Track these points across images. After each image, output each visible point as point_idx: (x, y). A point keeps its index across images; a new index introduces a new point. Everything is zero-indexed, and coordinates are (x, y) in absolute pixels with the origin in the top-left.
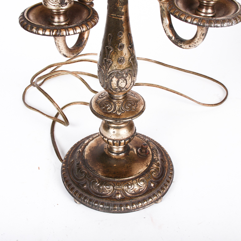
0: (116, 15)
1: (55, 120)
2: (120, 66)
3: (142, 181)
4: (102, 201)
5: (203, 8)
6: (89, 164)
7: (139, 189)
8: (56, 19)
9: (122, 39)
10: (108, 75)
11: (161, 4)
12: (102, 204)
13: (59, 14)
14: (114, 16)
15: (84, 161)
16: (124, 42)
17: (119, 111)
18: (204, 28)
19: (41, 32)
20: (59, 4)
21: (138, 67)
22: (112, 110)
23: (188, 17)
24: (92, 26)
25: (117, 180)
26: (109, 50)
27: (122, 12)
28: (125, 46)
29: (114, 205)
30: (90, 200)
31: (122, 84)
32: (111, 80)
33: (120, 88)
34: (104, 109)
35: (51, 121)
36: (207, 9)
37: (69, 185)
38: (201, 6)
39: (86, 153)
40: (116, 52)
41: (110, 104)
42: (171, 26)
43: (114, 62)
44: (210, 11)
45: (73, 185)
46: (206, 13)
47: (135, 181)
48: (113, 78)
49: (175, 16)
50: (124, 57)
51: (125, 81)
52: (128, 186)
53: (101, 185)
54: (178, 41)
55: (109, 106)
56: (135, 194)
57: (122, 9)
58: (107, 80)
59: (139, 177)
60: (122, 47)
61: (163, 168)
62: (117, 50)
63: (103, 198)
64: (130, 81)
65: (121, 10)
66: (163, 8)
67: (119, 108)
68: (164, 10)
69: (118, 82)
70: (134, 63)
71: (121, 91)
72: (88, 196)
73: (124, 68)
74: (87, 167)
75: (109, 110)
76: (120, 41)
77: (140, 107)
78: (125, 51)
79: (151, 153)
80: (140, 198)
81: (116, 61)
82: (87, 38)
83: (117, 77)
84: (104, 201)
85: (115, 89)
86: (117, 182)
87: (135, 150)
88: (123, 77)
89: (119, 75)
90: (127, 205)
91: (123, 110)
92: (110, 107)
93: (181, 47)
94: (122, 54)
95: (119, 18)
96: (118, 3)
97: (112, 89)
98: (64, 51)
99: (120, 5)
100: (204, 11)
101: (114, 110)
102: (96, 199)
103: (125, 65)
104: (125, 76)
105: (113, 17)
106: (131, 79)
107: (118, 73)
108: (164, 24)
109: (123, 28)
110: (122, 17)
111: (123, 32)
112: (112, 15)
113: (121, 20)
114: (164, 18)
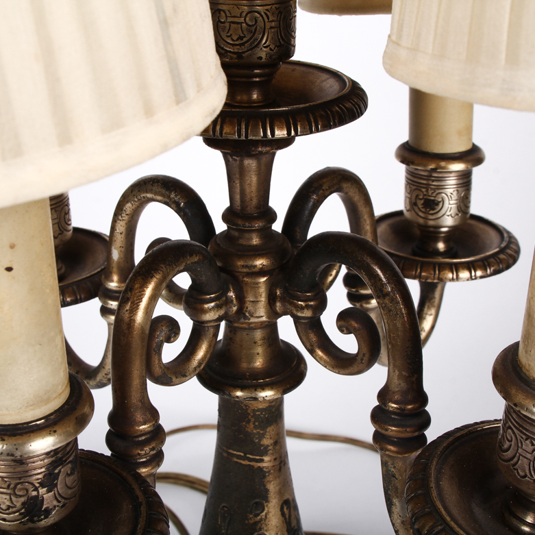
0: (242, 454)
9: (261, 519)
11: (386, 458)
14: (239, 457)
20: (20, 514)
27: (262, 445)
57: (262, 436)
65: (260, 440)
66: (393, 469)
68: (394, 476)
76: (256, 526)
95: (253, 464)
96: (249, 422)
99: (255, 427)
105: (235, 460)
108: (395, 516)
109: (267, 491)
110: (262, 461)
111: (267, 501)
112: (231, 451)
113: (260, 469)
114: (395, 501)
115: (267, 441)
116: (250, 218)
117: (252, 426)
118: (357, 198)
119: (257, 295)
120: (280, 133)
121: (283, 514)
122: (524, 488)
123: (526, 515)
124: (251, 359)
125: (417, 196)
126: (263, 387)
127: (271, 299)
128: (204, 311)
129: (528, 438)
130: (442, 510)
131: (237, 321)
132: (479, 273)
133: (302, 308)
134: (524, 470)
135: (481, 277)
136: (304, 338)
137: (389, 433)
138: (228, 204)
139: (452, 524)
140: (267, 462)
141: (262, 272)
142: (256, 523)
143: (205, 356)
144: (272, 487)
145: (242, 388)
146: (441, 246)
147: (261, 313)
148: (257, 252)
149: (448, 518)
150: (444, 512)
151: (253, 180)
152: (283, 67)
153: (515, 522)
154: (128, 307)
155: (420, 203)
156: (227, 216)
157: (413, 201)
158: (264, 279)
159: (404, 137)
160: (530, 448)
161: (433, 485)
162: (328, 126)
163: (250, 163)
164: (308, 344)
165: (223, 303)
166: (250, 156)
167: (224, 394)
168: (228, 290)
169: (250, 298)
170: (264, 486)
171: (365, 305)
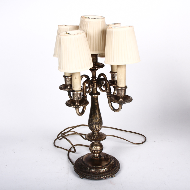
1: (69, 151)
2: (96, 121)
3: (106, 167)
4: (91, 175)
5: (120, 99)
6: (85, 162)
7: (105, 170)
8: (76, 103)
10: (92, 124)
12: (91, 176)
13: (77, 102)
14: (94, 104)
15: (83, 162)
16: (97, 112)
17: (96, 138)
18: (121, 105)
19: (73, 107)
20: (78, 99)
21: (103, 122)
23: (115, 101)
24: (87, 105)
25: (96, 167)
26: (92, 115)
29: (96, 176)
30: (86, 175)
31: (97, 127)
32: (93, 126)
33: (96, 129)
34: (91, 138)
35: (67, 152)
36: (121, 99)
37: (77, 171)
38: (119, 98)
39: (84, 159)
40: (94, 116)
41: (93, 136)
42: (112, 105)
43: (94, 119)
44: (122, 100)
45: (79, 171)
46: (121, 100)
47: (103, 167)
49: (113, 102)
52: (101, 169)
53: (90, 169)
54: (114, 110)
56: (104, 172)
57: (96, 101)
59: (105, 166)
60: (96, 114)
61: (115, 164)
63: (91, 174)
64: (100, 126)
69: (95, 127)
70: (101, 120)
71: (97, 130)
72: (85, 174)
74: (84, 163)
75: (93, 138)
76: (96, 112)
77: (104, 137)
78: (98, 115)
79: (110, 158)
80: (106, 174)
82: (85, 110)
84: (92, 175)
85: (95, 130)
86: (97, 168)
87: (104, 157)
88: (97, 125)
89: (96, 124)
90: (101, 176)
91: (98, 138)
93: (115, 111)
94: (96, 116)
96: (95, 99)
98: (78, 113)
100: (120, 100)
101: (95, 138)
102: (88, 174)
103: (98, 120)
104: (98, 124)
107: (95, 123)
108: (109, 105)
116: (94, 77)
118: (105, 76)
119: (95, 85)
120: (97, 69)
121: (99, 111)
124: (95, 92)
126: (96, 95)
127: (96, 85)
133: (99, 86)
140: (96, 104)
141: (95, 83)
144: (97, 107)
145: (94, 95)
148: (95, 81)
151: (94, 73)
152: (97, 63)
156: (92, 78)
159: (110, 71)
162: (101, 68)
163: (94, 72)
165: (92, 85)
166: (94, 71)
169: (94, 85)
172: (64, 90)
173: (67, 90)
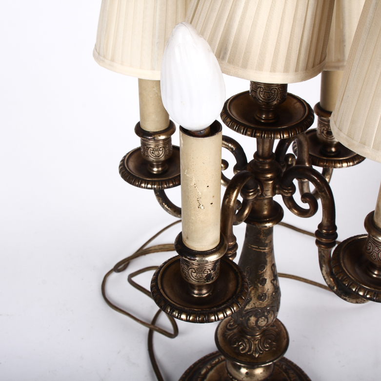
0: (257, 247)
2: (261, 304)
9: (264, 272)
10: (244, 313)
16: (267, 276)
17: (256, 351)
22: (247, 349)
28: (267, 280)
31: (262, 323)
33: (259, 327)
40: (256, 287)
41: (244, 341)
43: (253, 299)
48: (251, 316)
50: (266, 293)
51: (266, 320)
54: (342, 293)
55: (241, 344)
57: (266, 240)
58: (242, 318)
60: (263, 282)
62: (258, 285)
65: (265, 241)
67: (256, 348)
68: (324, 256)
69: (257, 321)
71: (260, 330)
73: (265, 305)
75: (243, 350)
78: (268, 286)
81: (256, 298)
83: (256, 316)
85: (253, 328)
88: (264, 316)
89: (259, 314)
91: (261, 350)
92: (244, 346)
94: (263, 290)
95: (262, 251)
96: (261, 234)
97: (249, 327)
99: (263, 236)
101: (250, 350)
103: (266, 302)
104: (266, 314)
105: (254, 249)
106: (273, 315)
107: (257, 311)
108: (324, 271)
109: (266, 261)
110: (265, 249)
111: (266, 265)
112: (252, 246)
113: (264, 252)
114: (324, 265)
115: (267, 242)
117: (262, 236)
121: (272, 270)
122: (375, 263)
123: (375, 271)
124: (263, 211)
125: (324, 129)
126: (269, 222)
128: (249, 196)
129: (377, 246)
130: (346, 271)
131: (260, 197)
132: (351, 164)
133: (287, 193)
134: (375, 257)
135: (352, 166)
136: (287, 204)
137: (323, 241)
138: (256, 150)
139: (350, 276)
140: (267, 250)
141: (270, 179)
142: (262, 274)
143: (248, 213)
144: (268, 259)
146: (333, 150)
147: (269, 194)
148: (268, 171)
149: (348, 274)
150: (347, 272)
153: (371, 273)
154: (227, 200)
155: (325, 132)
157: (322, 131)
158: (271, 182)
160: (377, 250)
161: (341, 262)
164: (288, 206)
167: (250, 224)
168: (258, 187)
170: (266, 259)
171: (303, 180)
172: (139, 186)
173: (149, 186)
